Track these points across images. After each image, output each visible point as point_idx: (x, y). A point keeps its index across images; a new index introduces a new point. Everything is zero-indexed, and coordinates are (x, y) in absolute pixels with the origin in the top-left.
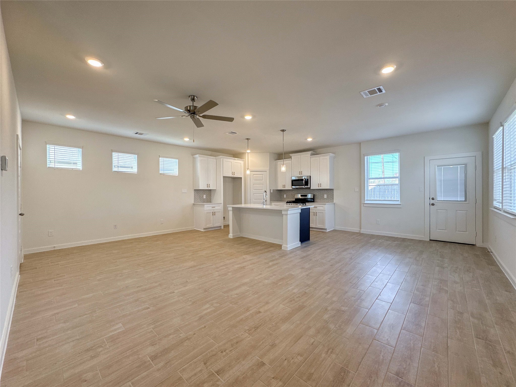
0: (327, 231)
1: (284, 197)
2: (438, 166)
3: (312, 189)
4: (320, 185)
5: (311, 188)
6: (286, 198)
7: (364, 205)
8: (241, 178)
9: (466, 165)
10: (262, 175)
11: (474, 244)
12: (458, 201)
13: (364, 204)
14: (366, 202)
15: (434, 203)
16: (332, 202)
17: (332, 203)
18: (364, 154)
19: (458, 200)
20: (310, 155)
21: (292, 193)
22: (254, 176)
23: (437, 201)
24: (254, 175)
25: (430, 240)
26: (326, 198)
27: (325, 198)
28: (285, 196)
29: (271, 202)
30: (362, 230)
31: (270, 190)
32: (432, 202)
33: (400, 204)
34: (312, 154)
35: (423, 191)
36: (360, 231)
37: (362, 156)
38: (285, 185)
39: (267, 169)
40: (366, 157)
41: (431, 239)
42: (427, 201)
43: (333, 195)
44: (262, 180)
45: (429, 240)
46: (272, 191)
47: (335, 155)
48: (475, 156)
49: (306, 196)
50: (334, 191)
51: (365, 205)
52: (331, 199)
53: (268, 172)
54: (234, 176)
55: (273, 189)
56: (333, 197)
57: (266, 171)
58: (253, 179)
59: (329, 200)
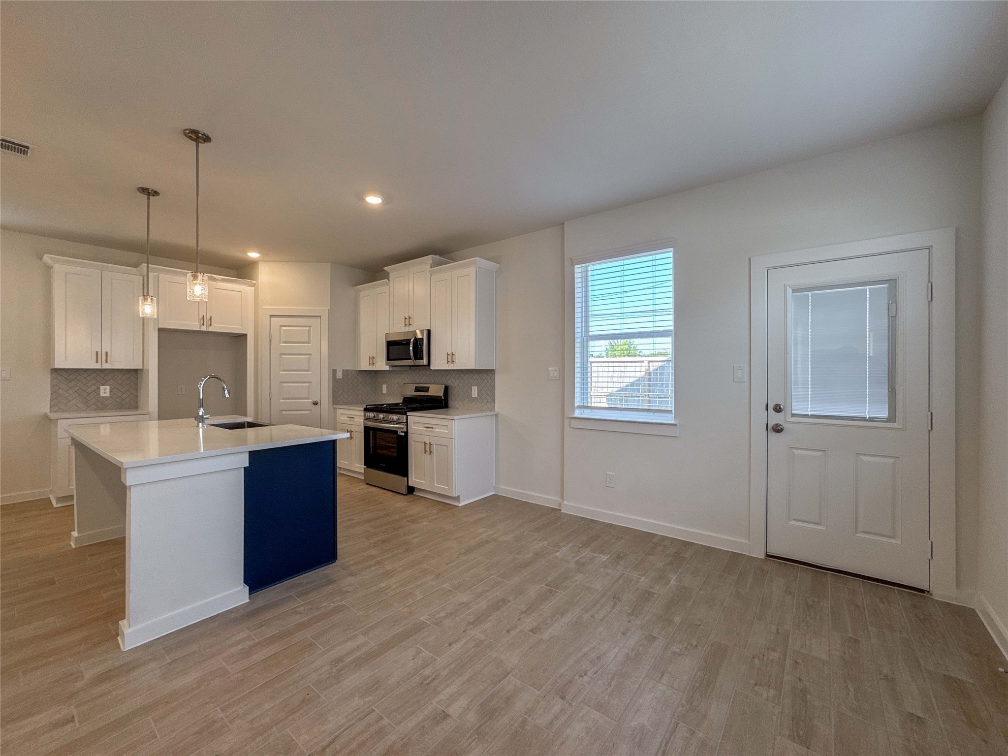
0: (460, 505)
1: (384, 392)
2: (794, 291)
3: (434, 370)
4: (450, 358)
5: (432, 368)
6: (387, 393)
8: (244, 336)
9: (892, 283)
10: (308, 328)
11: (924, 587)
12: (863, 419)
13: (572, 420)
14: (577, 413)
15: (780, 425)
16: (491, 411)
17: (489, 413)
18: (571, 259)
19: (863, 415)
20: (429, 266)
21: (389, 381)
22: (282, 331)
23: (793, 415)
24: (281, 326)
25: (767, 555)
26: (477, 396)
27: (473, 396)
28: (385, 389)
29: (335, 406)
30: (565, 502)
31: (334, 371)
32: (775, 418)
33: (673, 422)
34: (435, 264)
35: (746, 379)
36: (560, 505)
37: (567, 263)
38: (373, 358)
39: (323, 310)
40: (578, 269)
41: (773, 551)
42: (760, 418)
43: (494, 387)
44: (308, 343)
45: (762, 556)
46: (339, 375)
47: (499, 265)
48: (929, 248)
49: (426, 389)
50: (498, 377)
51: (574, 424)
52: (488, 402)
53: (325, 319)
54: (211, 329)
55: (343, 370)
56: (494, 394)
57: (320, 316)
58: (280, 340)
59: (483, 404)
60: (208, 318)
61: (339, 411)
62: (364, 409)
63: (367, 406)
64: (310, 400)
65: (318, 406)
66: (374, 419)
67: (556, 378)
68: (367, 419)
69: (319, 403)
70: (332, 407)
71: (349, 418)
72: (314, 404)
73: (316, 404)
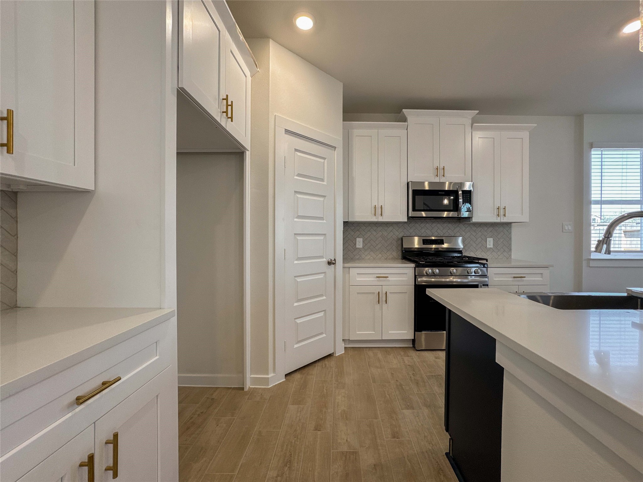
1: (358, 246)
4: (501, 211)
5: (474, 220)
7: (591, 262)
10: (322, 161)
13: (588, 261)
20: (469, 121)
26: (492, 246)
27: (488, 246)
28: (359, 243)
37: (584, 147)
38: (381, 208)
39: (338, 140)
43: (510, 238)
44: (322, 180)
50: (514, 229)
51: (592, 264)
52: (504, 251)
56: (510, 244)
57: (335, 148)
58: (294, 173)
59: (499, 253)
61: (353, 272)
64: (324, 260)
65: (332, 266)
67: (570, 231)
71: (378, 279)
73: (329, 263)
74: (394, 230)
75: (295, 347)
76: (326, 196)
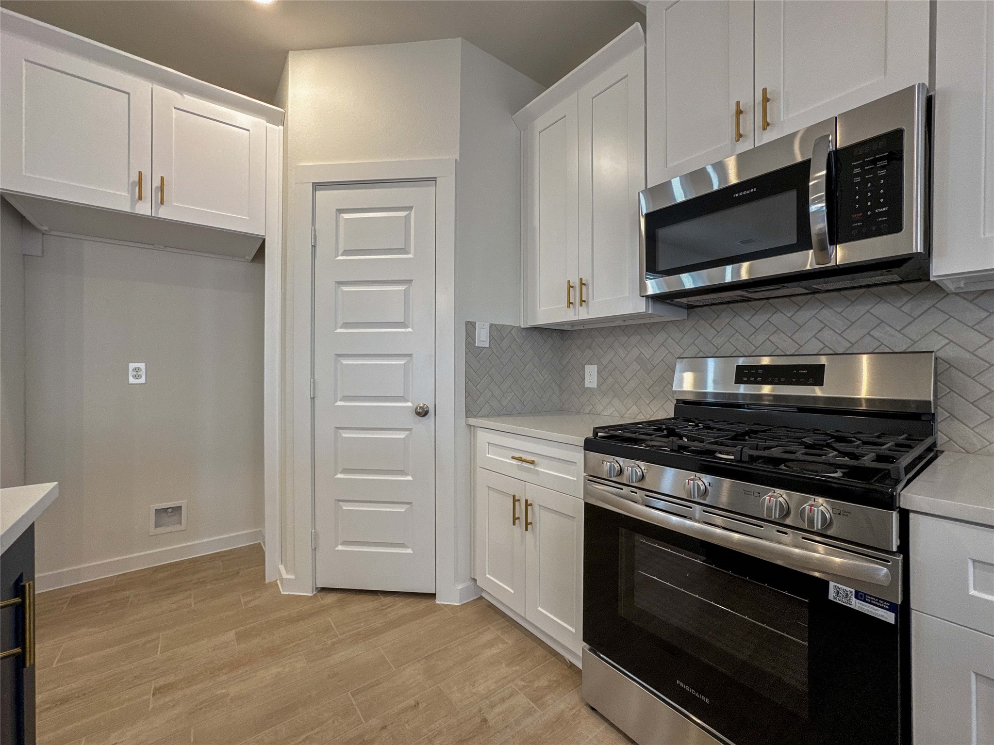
1: (587, 384)
6: (599, 385)
10: (403, 214)
21: (647, 353)
22: (342, 225)
24: (340, 211)
28: (591, 376)
29: (472, 421)
31: (470, 327)
38: (582, 284)
39: (443, 160)
44: (404, 251)
46: (482, 338)
53: (447, 184)
54: (164, 213)
55: (491, 326)
57: (434, 179)
58: (337, 249)
60: (157, 183)
61: (485, 437)
62: (587, 441)
63: (595, 434)
64: (410, 404)
65: (429, 420)
66: (617, 479)
68: (593, 477)
69: (432, 411)
70: (462, 422)
71: (514, 462)
72: (418, 414)
73: (423, 413)
74: (670, 340)
75: (337, 549)
76: (412, 280)
